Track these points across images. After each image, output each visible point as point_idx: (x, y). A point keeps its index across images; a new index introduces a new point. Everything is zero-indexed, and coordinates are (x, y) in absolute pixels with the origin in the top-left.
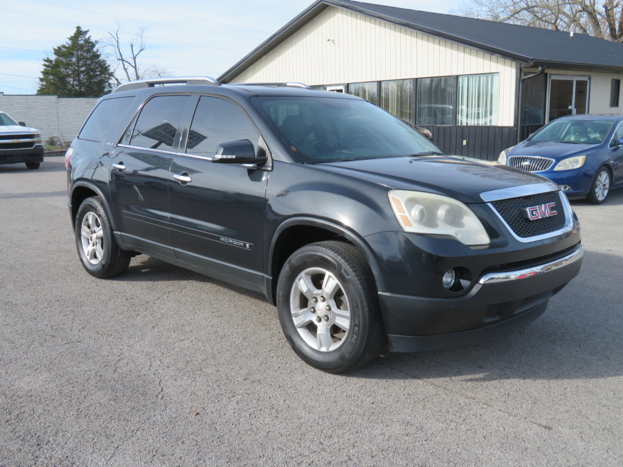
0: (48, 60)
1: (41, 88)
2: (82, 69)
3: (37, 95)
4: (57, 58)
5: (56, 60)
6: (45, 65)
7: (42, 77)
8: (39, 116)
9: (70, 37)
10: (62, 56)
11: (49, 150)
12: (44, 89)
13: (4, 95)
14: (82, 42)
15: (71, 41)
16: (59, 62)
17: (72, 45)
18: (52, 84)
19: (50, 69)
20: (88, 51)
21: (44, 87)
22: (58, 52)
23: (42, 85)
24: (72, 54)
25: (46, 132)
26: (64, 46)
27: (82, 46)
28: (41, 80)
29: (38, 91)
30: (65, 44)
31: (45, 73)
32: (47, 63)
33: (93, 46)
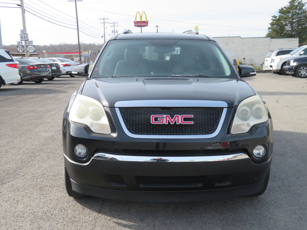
0: (275, 17)
1: (269, 33)
2: (295, 21)
3: (266, 37)
4: (280, 15)
5: (280, 16)
6: (272, 20)
7: (270, 26)
8: (259, 50)
9: (289, 1)
10: (283, 13)
11: (259, 69)
12: (270, 33)
13: (241, 38)
14: (297, 4)
15: (290, 4)
16: (281, 17)
17: (290, 6)
18: (275, 30)
19: (275, 21)
20: (300, 9)
21: (270, 32)
22: (281, 11)
23: (269, 31)
24: (289, 12)
25: (261, 59)
26: (285, 7)
27: (297, 6)
28: (269, 28)
29: (267, 35)
30: (286, 6)
31: (272, 24)
32: (273, 18)
33: (303, 5)
